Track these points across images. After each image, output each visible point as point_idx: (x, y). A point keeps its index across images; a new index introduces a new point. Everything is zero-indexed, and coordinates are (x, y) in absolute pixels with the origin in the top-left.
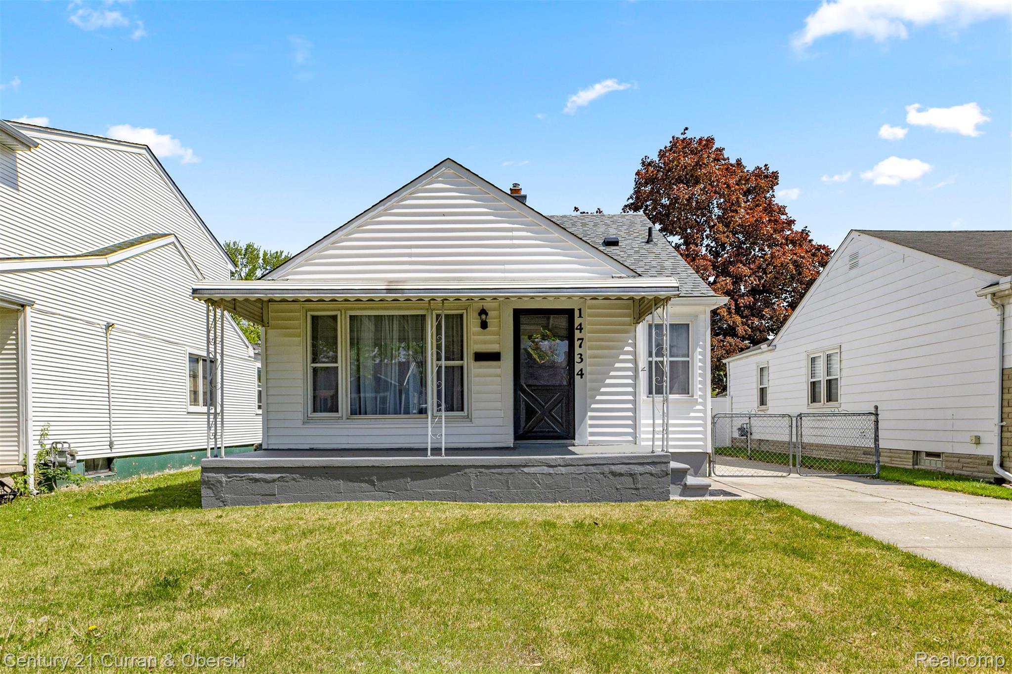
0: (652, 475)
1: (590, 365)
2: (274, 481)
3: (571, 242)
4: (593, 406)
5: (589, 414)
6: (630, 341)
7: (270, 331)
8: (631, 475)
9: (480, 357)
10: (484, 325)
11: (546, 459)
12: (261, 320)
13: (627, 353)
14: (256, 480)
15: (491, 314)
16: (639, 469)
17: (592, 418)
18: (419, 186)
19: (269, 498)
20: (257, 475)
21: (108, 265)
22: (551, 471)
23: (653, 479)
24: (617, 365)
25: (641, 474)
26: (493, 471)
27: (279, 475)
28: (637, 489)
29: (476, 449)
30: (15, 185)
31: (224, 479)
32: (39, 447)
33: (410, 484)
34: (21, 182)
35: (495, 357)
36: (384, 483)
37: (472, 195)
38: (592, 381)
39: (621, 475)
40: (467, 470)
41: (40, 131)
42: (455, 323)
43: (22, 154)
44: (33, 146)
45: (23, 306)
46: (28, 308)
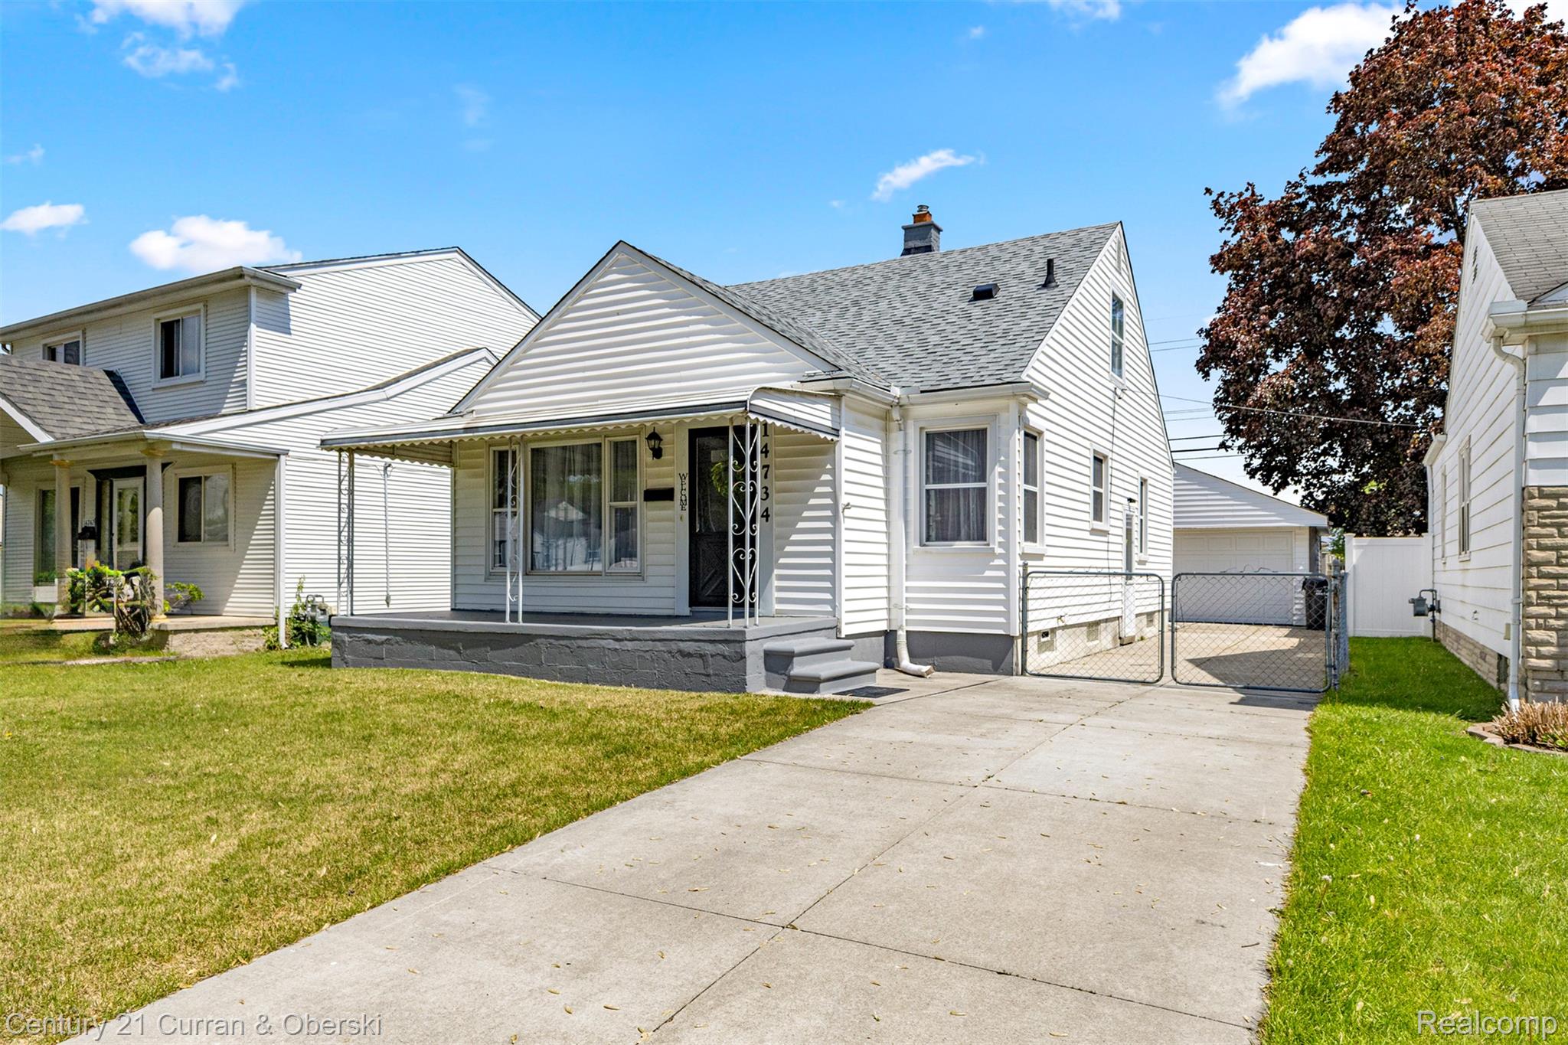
0: (724, 657)
1: (778, 503)
2: (382, 643)
3: (755, 332)
4: (782, 561)
5: (776, 572)
6: (829, 466)
7: (459, 472)
8: (701, 656)
9: (652, 495)
10: (657, 453)
11: (612, 631)
13: (825, 483)
14: (369, 642)
15: (666, 437)
16: (709, 648)
17: (781, 578)
18: (592, 281)
19: (378, 661)
20: (370, 636)
21: (388, 399)
22: (617, 645)
23: (725, 662)
24: (812, 502)
25: (712, 656)
26: (562, 642)
27: (385, 637)
28: (708, 675)
29: (648, 616)
30: (287, 330)
31: (347, 639)
32: (295, 600)
33: (491, 654)
34: (293, 325)
35: (666, 494)
36: (468, 652)
37: (647, 283)
38: (781, 525)
39: (689, 655)
40: (538, 641)
41: (315, 267)
42: (624, 452)
43: (292, 296)
44: (295, 287)
45: (278, 455)
46: (282, 457)
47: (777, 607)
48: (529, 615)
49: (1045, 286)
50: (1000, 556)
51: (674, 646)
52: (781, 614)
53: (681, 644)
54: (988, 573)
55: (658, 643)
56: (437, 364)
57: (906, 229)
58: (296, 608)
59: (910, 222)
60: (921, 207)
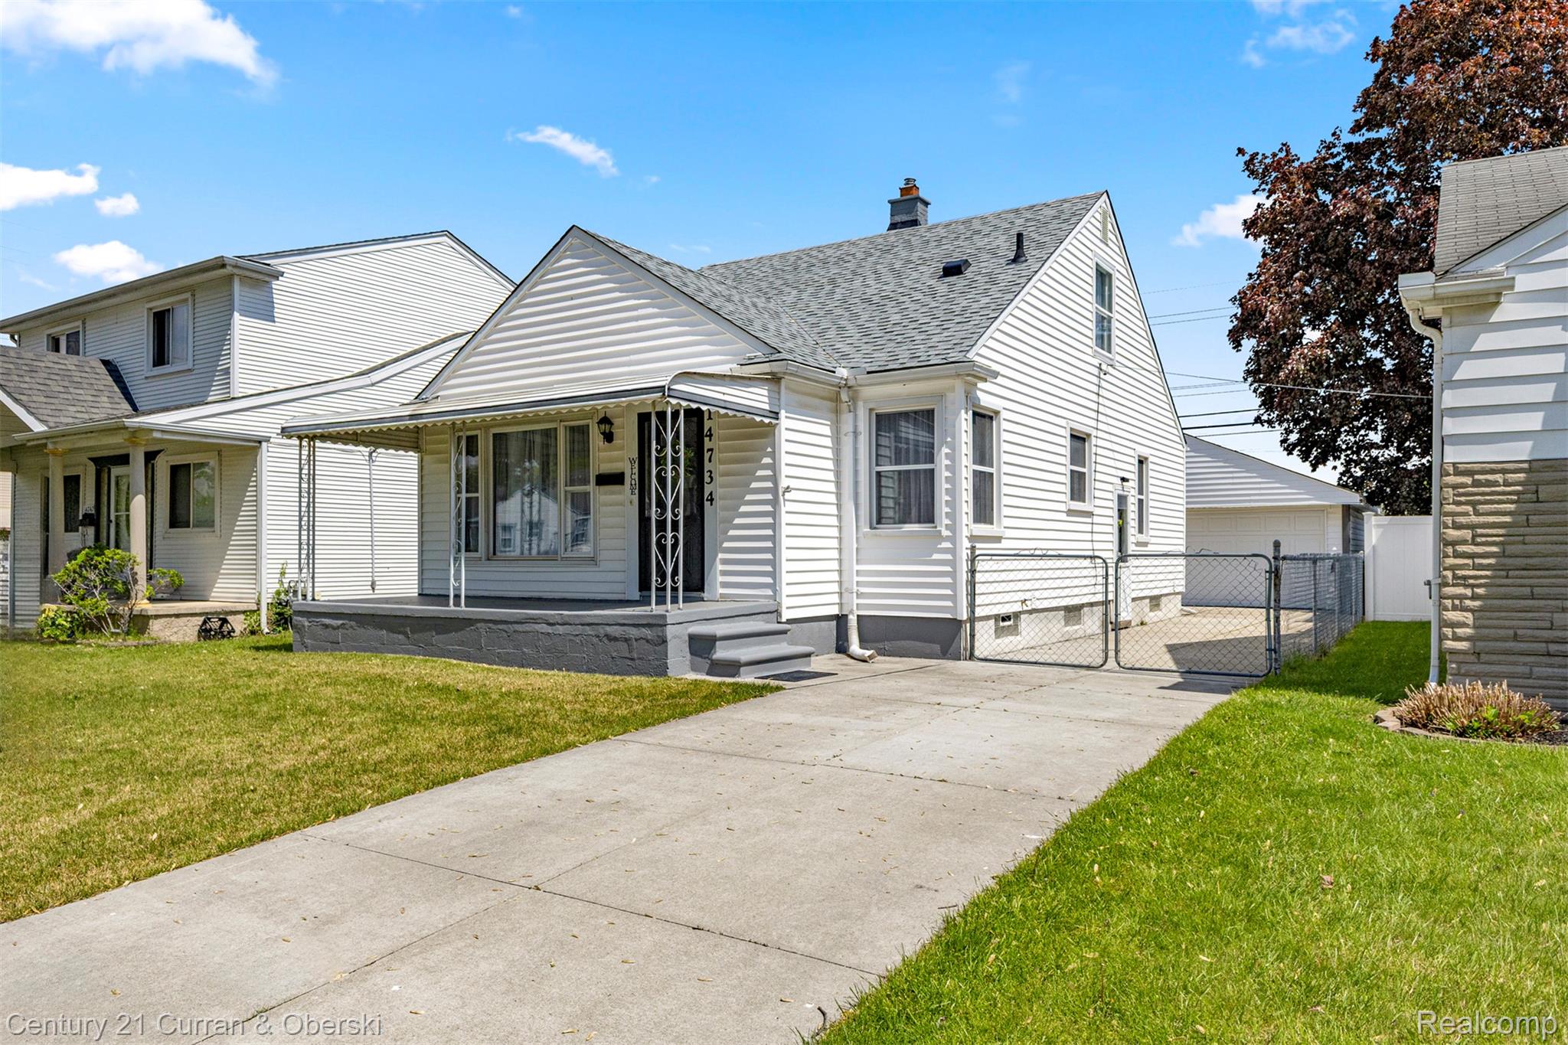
0: (648, 641)
1: (722, 486)
2: (338, 628)
3: (699, 315)
4: (726, 545)
5: (720, 556)
6: (769, 450)
7: (427, 458)
8: (626, 640)
9: (605, 480)
10: (609, 437)
11: (546, 615)
12: (416, 447)
13: (766, 467)
14: (326, 626)
15: (617, 421)
16: (634, 632)
17: (725, 562)
18: (547, 266)
19: (333, 646)
20: (327, 621)
21: (373, 385)
22: (549, 629)
23: (647, 646)
24: (754, 485)
25: (636, 640)
26: (501, 627)
27: (341, 622)
28: (632, 659)
29: (601, 601)
30: (271, 318)
31: (306, 624)
32: (278, 586)
34: (278, 313)
35: (617, 479)
36: (416, 636)
37: (598, 266)
38: (725, 509)
39: (615, 639)
40: (479, 625)
41: (300, 254)
42: (579, 433)
43: (275, 284)
44: (277, 275)
45: (260, 442)
46: (264, 444)
47: (721, 591)
48: (472, 600)
49: (1015, 261)
50: (947, 539)
51: (601, 630)
52: (724, 598)
53: (608, 629)
54: (936, 556)
55: (587, 628)
56: (425, 349)
57: (892, 203)
58: (278, 593)
59: (897, 195)
60: (908, 180)
